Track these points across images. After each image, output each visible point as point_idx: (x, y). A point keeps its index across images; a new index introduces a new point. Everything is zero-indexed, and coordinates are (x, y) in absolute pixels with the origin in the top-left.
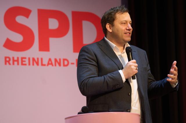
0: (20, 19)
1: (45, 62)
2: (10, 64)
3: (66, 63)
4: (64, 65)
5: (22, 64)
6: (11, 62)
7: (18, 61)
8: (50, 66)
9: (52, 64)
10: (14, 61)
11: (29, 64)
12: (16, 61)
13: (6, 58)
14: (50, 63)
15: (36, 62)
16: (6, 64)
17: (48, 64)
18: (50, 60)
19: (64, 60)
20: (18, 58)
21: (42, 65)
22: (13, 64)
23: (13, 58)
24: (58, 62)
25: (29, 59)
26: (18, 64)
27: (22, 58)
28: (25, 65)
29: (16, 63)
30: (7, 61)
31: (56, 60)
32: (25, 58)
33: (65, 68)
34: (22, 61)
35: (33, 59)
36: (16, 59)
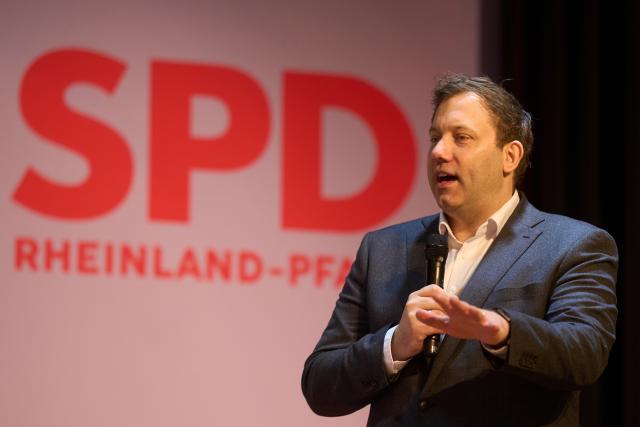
0: (82, 98)
1: (171, 262)
2: (33, 265)
3: (251, 267)
4: (245, 278)
5: (82, 268)
6: (40, 259)
7: (65, 255)
8: (189, 280)
9: (195, 271)
10: (50, 254)
11: (109, 268)
12: (57, 255)
13: (20, 243)
14: (188, 265)
15: (134, 260)
16: (18, 264)
17: (183, 271)
18: (189, 255)
19: (245, 257)
20: (66, 247)
21: (160, 272)
22: (48, 265)
23: (49, 246)
24: (219, 265)
25: (109, 250)
26: (66, 267)
27: (83, 247)
28: (93, 271)
29: (57, 264)
30: (25, 253)
31: (212, 258)
32: (93, 246)
33: (249, 288)
34: (82, 258)
35: (126, 252)
36: (57, 247)
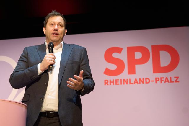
0: (115, 55)
1: (132, 81)
2: (108, 84)
3: (148, 81)
4: (146, 83)
5: (116, 84)
6: (109, 83)
7: (113, 82)
8: (136, 84)
9: (137, 82)
10: (111, 82)
11: (121, 84)
12: (112, 82)
13: (105, 81)
14: (136, 82)
15: (126, 82)
16: (105, 85)
17: (135, 83)
18: (136, 80)
19: (146, 79)
20: (113, 80)
21: (130, 83)
22: (110, 84)
23: (110, 80)
24: (142, 81)
25: (121, 80)
26: (113, 84)
27: (116, 80)
28: (119, 84)
29: (112, 84)
30: (106, 82)
31: (140, 80)
32: (118, 80)
33: (147, 84)
34: (116, 82)
35: (124, 80)
36: (112, 81)
